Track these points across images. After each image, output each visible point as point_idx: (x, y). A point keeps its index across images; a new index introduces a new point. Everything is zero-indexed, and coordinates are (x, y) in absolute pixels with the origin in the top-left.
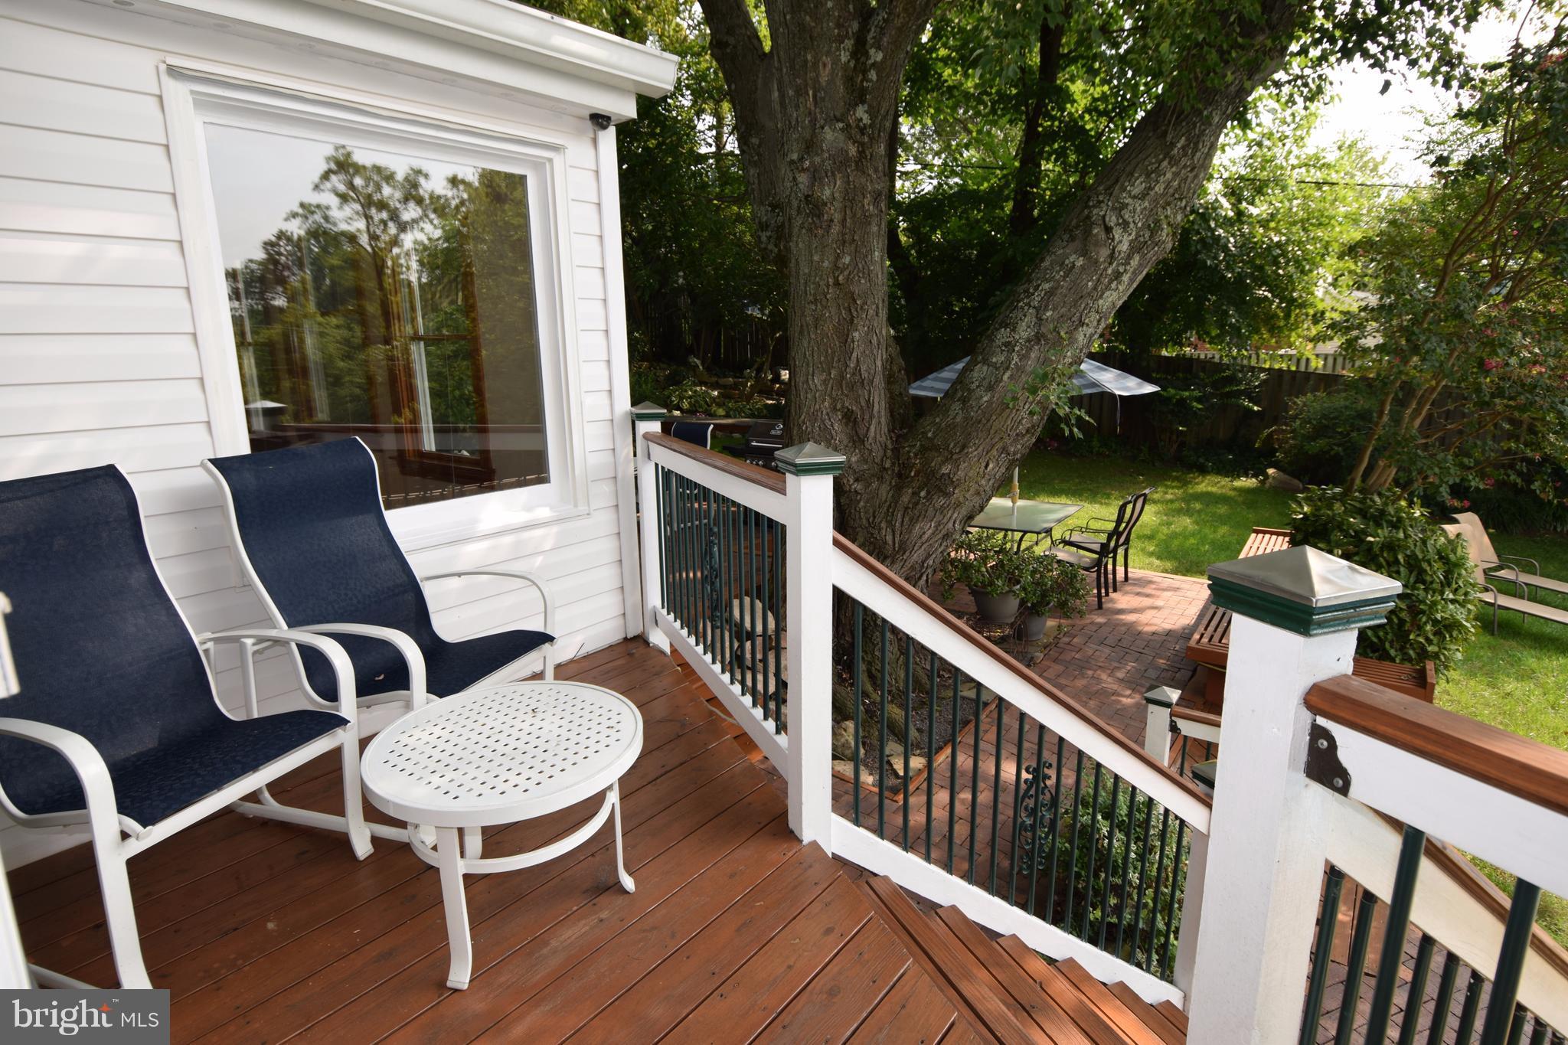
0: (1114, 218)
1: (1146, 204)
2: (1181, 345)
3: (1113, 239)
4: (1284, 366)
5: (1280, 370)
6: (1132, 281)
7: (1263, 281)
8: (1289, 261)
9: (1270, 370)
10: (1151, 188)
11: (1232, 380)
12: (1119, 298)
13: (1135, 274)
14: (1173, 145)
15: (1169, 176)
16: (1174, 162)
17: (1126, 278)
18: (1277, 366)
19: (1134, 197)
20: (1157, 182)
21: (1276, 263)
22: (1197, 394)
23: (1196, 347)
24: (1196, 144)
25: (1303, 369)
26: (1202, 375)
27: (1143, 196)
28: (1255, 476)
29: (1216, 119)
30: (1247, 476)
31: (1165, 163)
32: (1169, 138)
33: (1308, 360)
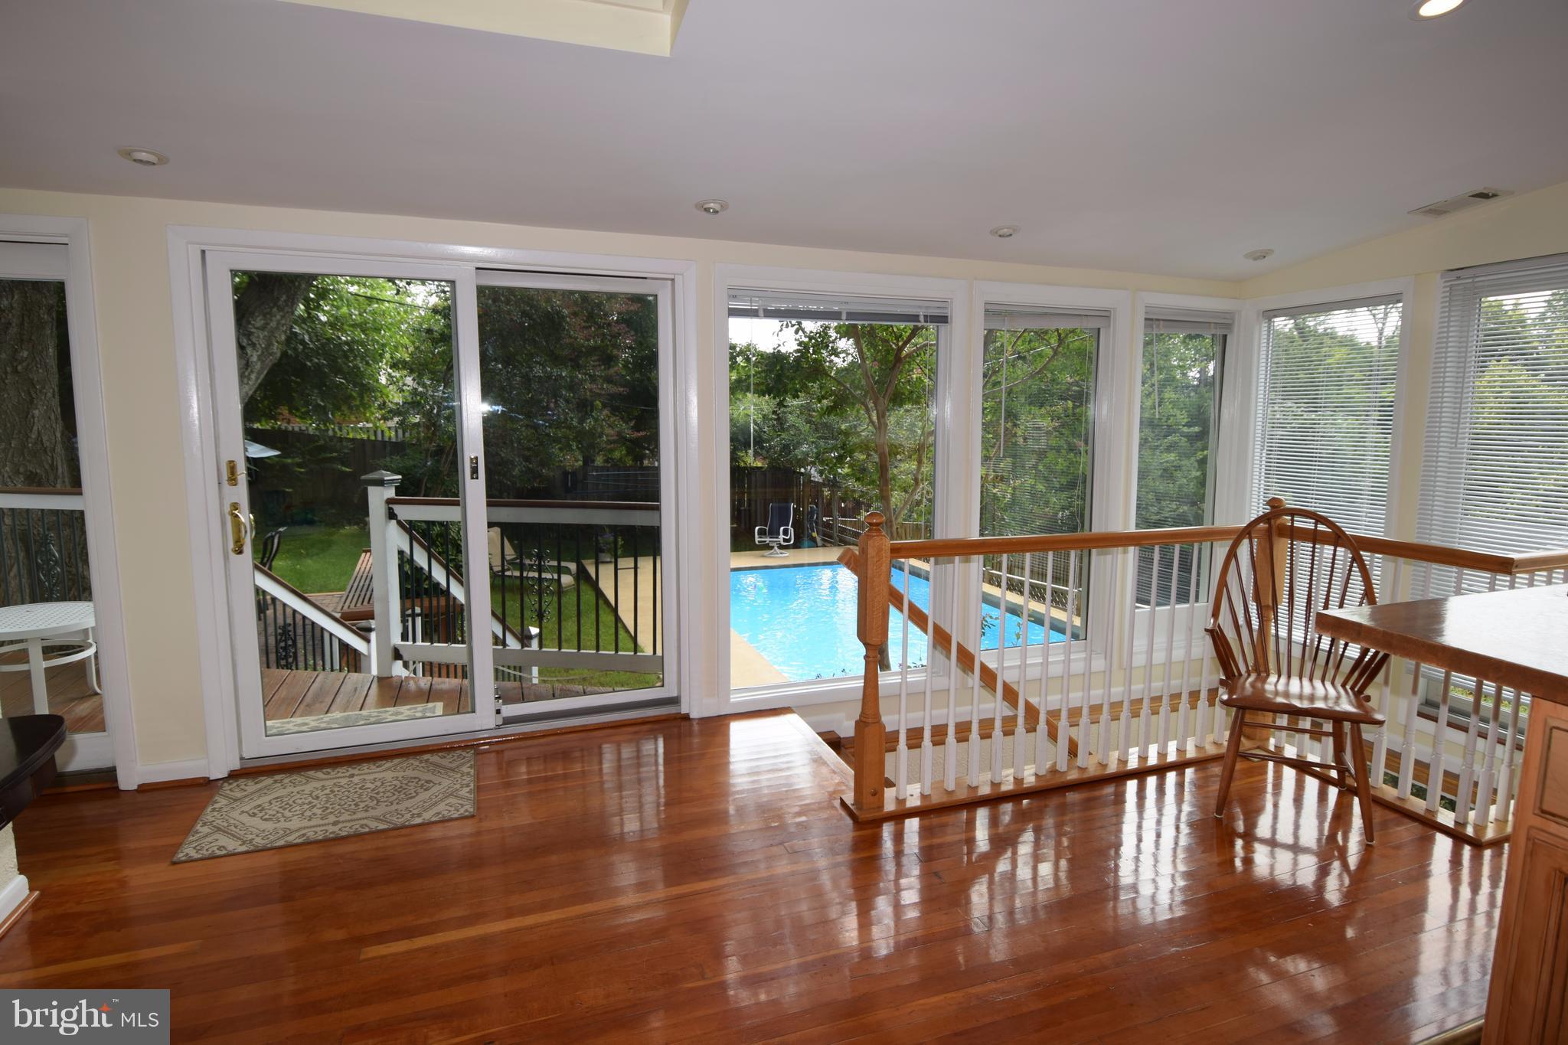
0: (245, 340)
1: (266, 333)
2: (276, 420)
3: (247, 354)
4: (365, 437)
5: (362, 440)
6: (257, 378)
7: (338, 371)
8: (356, 356)
9: (353, 440)
10: (267, 324)
11: (323, 449)
12: (250, 389)
13: (259, 373)
14: (278, 299)
15: (278, 317)
16: (280, 309)
17: (253, 376)
18: (358, 437)
19: (257, 328)
20: (271, 320)
21: (346, 357)
22: (298, 460)
23: (289, 422)
24: (293, 299)
25: (380, 438)
26: (298, 445)
27: (263, 328)
28: (357, 524)
29: (303, 286)
30: (350, 524)
31: (275, 310)
32: (276, 294)
33: (382, 432)
